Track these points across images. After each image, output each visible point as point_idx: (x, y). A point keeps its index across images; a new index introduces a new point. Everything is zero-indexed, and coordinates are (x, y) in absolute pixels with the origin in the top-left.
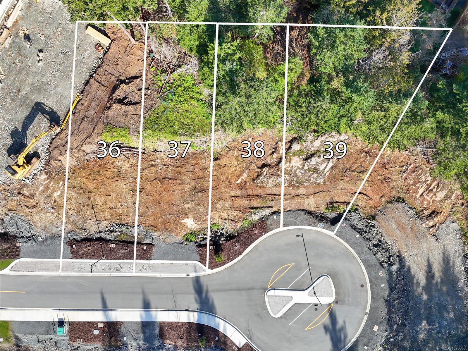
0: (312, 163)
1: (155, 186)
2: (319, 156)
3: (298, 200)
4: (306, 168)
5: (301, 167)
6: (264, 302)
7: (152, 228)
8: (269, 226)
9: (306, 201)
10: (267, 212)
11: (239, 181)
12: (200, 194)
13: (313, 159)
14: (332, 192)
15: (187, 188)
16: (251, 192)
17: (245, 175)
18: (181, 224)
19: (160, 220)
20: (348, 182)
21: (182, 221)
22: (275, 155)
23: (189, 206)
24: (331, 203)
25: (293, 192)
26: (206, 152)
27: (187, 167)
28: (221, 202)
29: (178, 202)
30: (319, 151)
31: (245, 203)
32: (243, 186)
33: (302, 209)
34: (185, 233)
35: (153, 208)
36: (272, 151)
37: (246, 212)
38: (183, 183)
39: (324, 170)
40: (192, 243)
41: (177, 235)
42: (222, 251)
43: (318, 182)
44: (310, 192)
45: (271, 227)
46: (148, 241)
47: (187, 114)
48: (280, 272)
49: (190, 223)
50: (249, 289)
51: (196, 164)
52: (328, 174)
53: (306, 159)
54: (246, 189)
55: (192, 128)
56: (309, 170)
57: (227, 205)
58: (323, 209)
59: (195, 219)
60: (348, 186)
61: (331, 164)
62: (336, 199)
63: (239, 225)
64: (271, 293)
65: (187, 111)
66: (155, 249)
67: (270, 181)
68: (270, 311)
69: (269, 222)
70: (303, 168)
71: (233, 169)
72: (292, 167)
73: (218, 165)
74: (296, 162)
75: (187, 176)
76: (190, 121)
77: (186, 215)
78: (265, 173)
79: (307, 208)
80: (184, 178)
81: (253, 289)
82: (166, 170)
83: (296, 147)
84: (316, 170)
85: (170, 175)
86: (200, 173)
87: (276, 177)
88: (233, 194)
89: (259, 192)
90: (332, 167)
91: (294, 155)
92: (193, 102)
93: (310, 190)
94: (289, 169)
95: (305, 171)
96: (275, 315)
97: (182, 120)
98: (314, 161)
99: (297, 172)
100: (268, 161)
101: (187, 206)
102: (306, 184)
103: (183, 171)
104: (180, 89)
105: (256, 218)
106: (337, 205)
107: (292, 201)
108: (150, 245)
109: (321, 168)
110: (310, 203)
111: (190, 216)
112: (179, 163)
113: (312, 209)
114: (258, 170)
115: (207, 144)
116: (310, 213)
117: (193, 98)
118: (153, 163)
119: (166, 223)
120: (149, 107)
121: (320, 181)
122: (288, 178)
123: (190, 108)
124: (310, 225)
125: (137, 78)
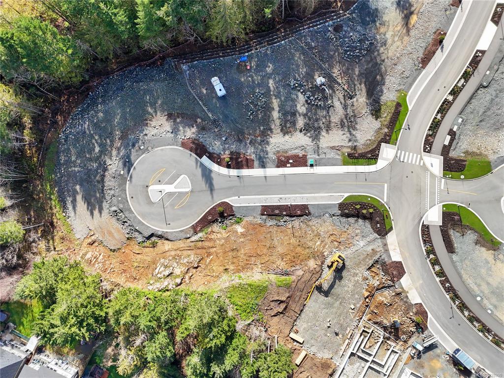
0: (168, 271)
1: (261, 251)
2: (164, 275)
3: (175, 248)
4: (171, 268)
5: (175, 268)
6: (191, 184)
7: (262, 225)
8: (192, 230)
9: (170, 247)
10: (193, 239)
11: (211, 257)
12: (235, 248)
13: (168, 274)
14: (154, 253)
15: (242, 251)
16: (204, 251)
17: (208, 261)
18: (245, 228)
19: (257, 230)
20: (145, 260)
21: (244, 230)
22: (190, 274)
23: (241, 240)
24: (154, 247)
25: (178, 252)
26: (233, 273)
27: (243, 264)
28: (221, 243)
29: (247, 242)
30: (165, 278)
31: (206, 244)
32: (209, 254)
33: (172, 242)
34: (242, 223)
35: (262, 237)
36: (193, 277)
37: (206, 238)
38: (245, 254)
39: (161, 267)
40: (238, 217)
41: (247, 221)
42: (219, 213)
43: (163, 260)
44: (168, 253)
45: (190, 229)
46: (264, 217)
47: (243, 297)
48: (183, 202)
49: (240, 229)
50: (202, 191)
51: (238, 266)
52: (158, 265)
53: (171, 273)
54: (207, 253)
55: (240, 289)
56: (170, 267)
57: (218, 242)
58: (160, 242)
59: (237, 232)
60: (145, 258)
61: (157, 271)
62: (152, 249)
63: (210, 230)
64: (188, 190)
65: (244, 298)
66: (260, 212)
67: (193, 259)
68: (188, 178)
69: (192, 232)
70: (173, 268)
71: (215, 264)
72: (180, 268)
73: (224, 266)
74: (178, 271)
75: (243, 259)
76: (242, 293)
77: (242, 234)
78: (196, 263)
79: (169, 242)
80: (244, 257)
81: (199, 191)
82: (255, 261)
83: (178, 281)
84: (166, 267)
85: (253, 259)
86: (235, 260)
87: (189, 261)
88: (215, 249)
89: (199, 251)
90: (156, 269)
91: (179, 275)
92: (240, 304)
93: (168, 254)
94: (182, 267)
95: (172, 266)
96: (184, 177)
97: (246, 293)
98: (167, 273)
99: (176, 265)
100: (194, 270)
101: (242, 240)
102: (171, 258)
103: (245, 262)
104: (248, 311)
105: (200, 235)
106: (151, 246)
107: (178, 246)
108: (263, 214)
109: (162, 269)
110: (167, 245)
111: (240, 234)
112: (248, 266)
113: (166, 242)
114: (200, 265)
115: (232, 279)
116: (167, 239)
117: (241, 306)
118: (263, 265)
119: (254, 229)
120: (266, 299)
121: (162, 260)
122: (182, 261)
123: (242, 300)
124: (167, 232)
125: (273, 316)
